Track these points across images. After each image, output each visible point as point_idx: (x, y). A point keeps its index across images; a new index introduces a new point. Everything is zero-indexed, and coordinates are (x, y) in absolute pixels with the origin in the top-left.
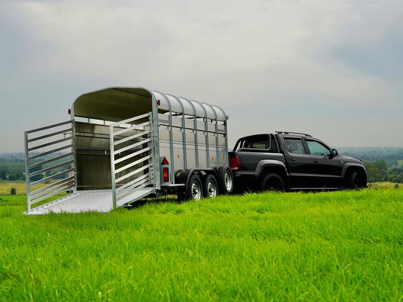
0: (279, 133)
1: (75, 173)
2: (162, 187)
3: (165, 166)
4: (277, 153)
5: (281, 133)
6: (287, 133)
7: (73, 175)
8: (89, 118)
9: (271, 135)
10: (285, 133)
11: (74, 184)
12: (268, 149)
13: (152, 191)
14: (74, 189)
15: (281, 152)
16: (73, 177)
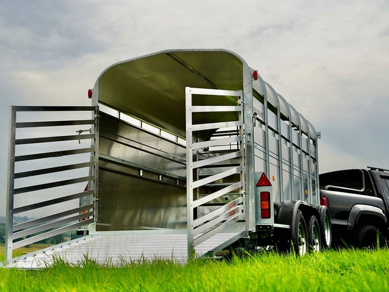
0: (372, 169)
1: (95, 199)
2: (258, 227)
3: (265, 189)
4: (374, 196)
5: (375, 169)
6: (382, 170)
7: (91, 203)
8: (120, 110)
9: (364, 170)
10: (380, 170)
11: (91, 217)
12: (362, 190)
13: (242, 234)
14: (91, 227)
15: (380, 196)
16: (92, 206)
